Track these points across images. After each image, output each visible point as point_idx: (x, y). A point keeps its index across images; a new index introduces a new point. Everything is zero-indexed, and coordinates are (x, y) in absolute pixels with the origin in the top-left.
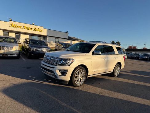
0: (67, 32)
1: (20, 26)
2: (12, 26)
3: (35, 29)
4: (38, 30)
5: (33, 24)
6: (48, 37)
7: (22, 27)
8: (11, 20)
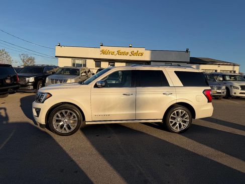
0: (187, 51)
1: (113, 52)
2: (103, 52)
3: (133, 54)
4: (137, 54)
5: (130, 47)
6: (152, 62)
7: (116, 53)
8: (102, 45)
